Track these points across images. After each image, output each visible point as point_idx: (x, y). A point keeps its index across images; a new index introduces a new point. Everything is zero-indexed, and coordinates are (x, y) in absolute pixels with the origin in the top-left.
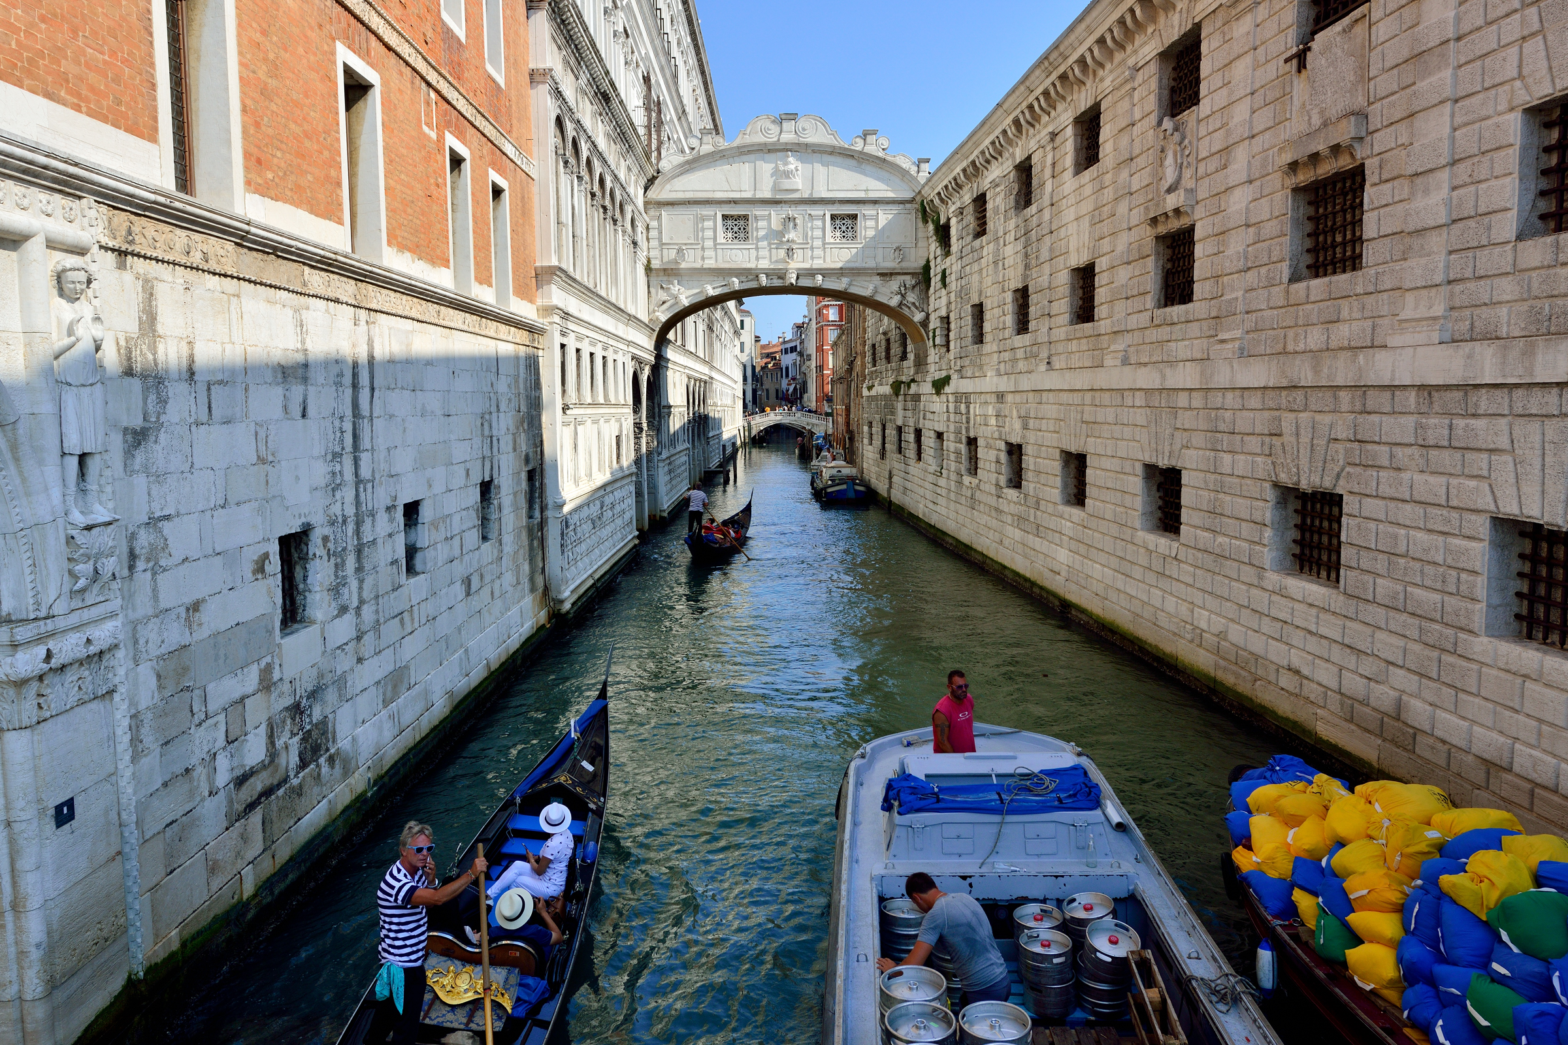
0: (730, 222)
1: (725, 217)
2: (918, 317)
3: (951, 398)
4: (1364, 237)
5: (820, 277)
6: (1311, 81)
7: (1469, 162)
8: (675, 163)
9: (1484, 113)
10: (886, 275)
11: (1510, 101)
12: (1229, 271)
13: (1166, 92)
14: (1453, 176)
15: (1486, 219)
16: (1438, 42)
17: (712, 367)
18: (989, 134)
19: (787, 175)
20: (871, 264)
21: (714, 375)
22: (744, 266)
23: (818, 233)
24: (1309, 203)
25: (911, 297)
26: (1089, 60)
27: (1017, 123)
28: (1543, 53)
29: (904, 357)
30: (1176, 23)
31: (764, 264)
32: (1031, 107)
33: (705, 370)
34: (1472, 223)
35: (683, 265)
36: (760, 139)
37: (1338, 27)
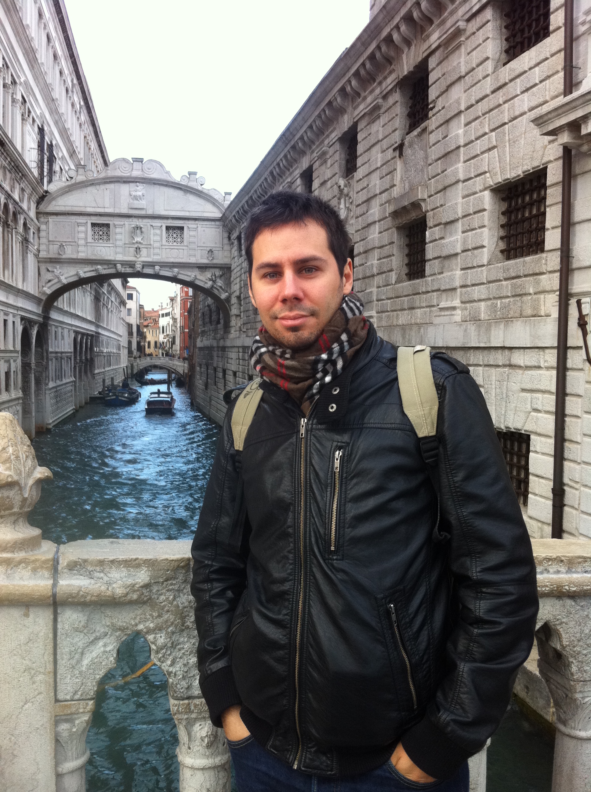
0: (97, 228)
1: (93, 225)
2: (223, 296)
3: (241, 350)
4: (426, 258)
5: (157, 268)
6: (405, 163)
7: (469, 218)
8: (59, 187)
9: (474, 190)
10: (202, 268)
11: (484, 184)
12: (368, 275)
13: (344, 162)
14: (463, 225)
15: (476, 251)
16: (455, 147)
17: (98, 326)
18: (258, 180)
19: (136, 198)
20: (193, 260)
21: (100, 331)
22: (106, 258)
23: (158, 238)
24: (407, 236)
25: (220, 283)
26: (305, 138)
27: (272, 173)
28: (497, 159)
29: (218, 322)
30: (346, 121)
31: (120, 257)
32: (278, 164)
33: (93, 328)
34: (469, 253)
35: (64, 257)
36: (118, 173)
37: (415, 133)
